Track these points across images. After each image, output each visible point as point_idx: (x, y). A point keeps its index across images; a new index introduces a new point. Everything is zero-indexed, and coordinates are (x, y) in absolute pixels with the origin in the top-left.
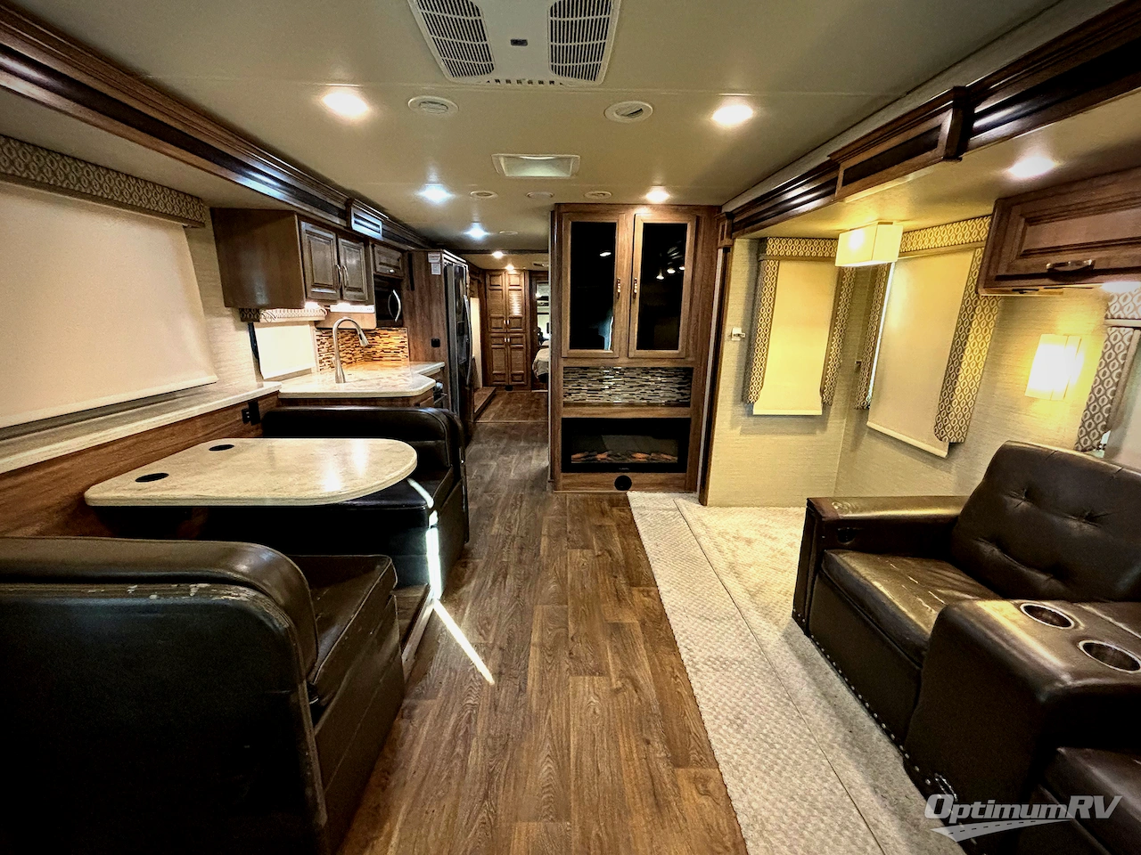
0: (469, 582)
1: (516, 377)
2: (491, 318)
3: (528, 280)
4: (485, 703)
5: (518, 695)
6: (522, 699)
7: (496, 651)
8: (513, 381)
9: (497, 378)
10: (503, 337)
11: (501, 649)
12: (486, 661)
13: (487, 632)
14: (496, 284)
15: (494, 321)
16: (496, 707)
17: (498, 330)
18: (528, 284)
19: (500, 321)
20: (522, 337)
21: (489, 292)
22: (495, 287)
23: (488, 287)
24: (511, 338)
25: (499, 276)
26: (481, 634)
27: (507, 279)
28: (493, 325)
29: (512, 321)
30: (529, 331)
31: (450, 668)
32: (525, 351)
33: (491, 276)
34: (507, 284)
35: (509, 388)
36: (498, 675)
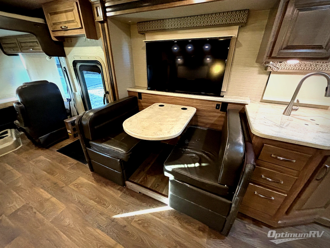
0: (182, 227)
4: (105, 211)
5: (98, 224)
6: (95, 225)
7: (125, 223)
11: (125, 226)
12: (124, 218)
13: (139, 224)
16: (101, 214)
26: (139, 220)
31: (129, 204)
36: (113, 220)
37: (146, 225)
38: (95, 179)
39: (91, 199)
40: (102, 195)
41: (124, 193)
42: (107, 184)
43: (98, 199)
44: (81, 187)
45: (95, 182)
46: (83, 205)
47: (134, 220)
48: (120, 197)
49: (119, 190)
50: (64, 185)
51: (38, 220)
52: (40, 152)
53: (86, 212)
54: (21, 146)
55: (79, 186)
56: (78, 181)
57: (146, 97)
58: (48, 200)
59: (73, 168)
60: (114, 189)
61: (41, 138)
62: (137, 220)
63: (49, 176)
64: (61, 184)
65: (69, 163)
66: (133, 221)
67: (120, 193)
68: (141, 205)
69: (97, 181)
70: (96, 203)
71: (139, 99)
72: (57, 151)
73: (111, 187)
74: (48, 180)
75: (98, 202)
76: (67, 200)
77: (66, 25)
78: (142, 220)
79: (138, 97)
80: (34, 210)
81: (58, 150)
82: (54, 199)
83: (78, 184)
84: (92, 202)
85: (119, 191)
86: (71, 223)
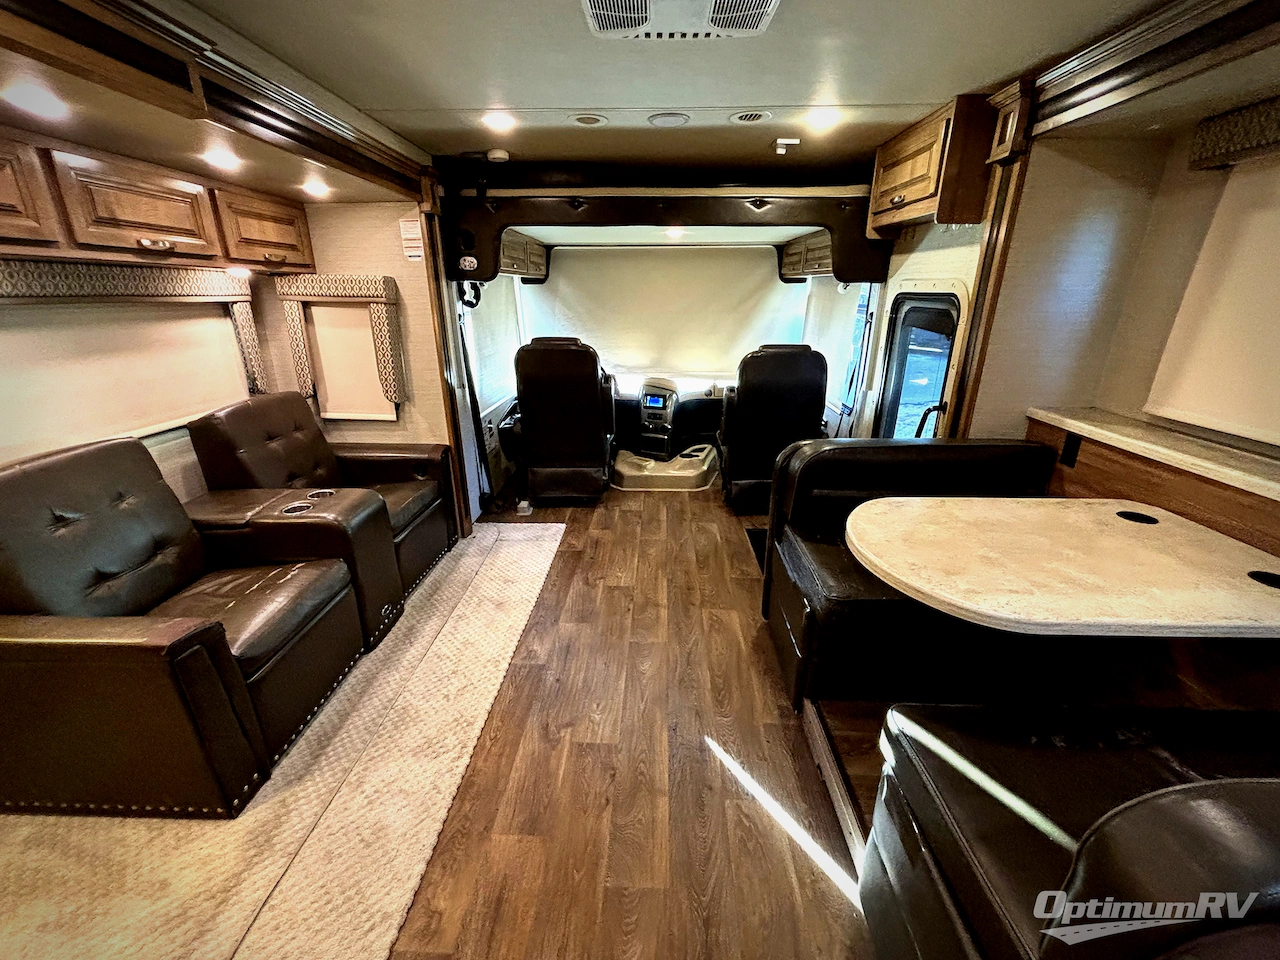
5: (677, 724)
6: (670, 720)
7: (717, 784)
11: (711, 789)
13: (740, 824)
16: (697, 713)
26: (747, 816)
37: (750, 845)
38: (757, 638)
39: (711, 669)
40: (734, 683)
41: (786, 727)
42: (767, 671)
43: (721, 681)
44: (718, 631)
45: (750, 644)
46: (688, 665)
47: (739, 802)
48: (765, 725)
49: (779, 707)
50: (698, 603)
51: (622, 624)
52: (723, 515)
53: (681, 681)
54: (707, 487)
55: (718, 626)
56: (722, 614)
57: (1098, 463)
58: (657, 605)
59: (739, 583)
60: (770, 698)
61: (737, 484)
62: (746, 811)
63: (693, 567)
64: (697, 597)
65: (745, 568)
66: (735, 801)
67: (773, 718)
68: (790, 796)
69: (757, 647)
70: (709, 686)
71: (1062, 462)
72: (748, 530)
73: (771, 687)
74: (687, 573)
75: (715, 688)
76: (678, 632)
77: (903, 193)
78: (755, 824)
79: (1060, 452)
80: (631, 606)
81: (750, 528)
82: (664, 613)
83: (720, 621)
84: (707, 675)
85: (776, 712)
86: (648, 674)
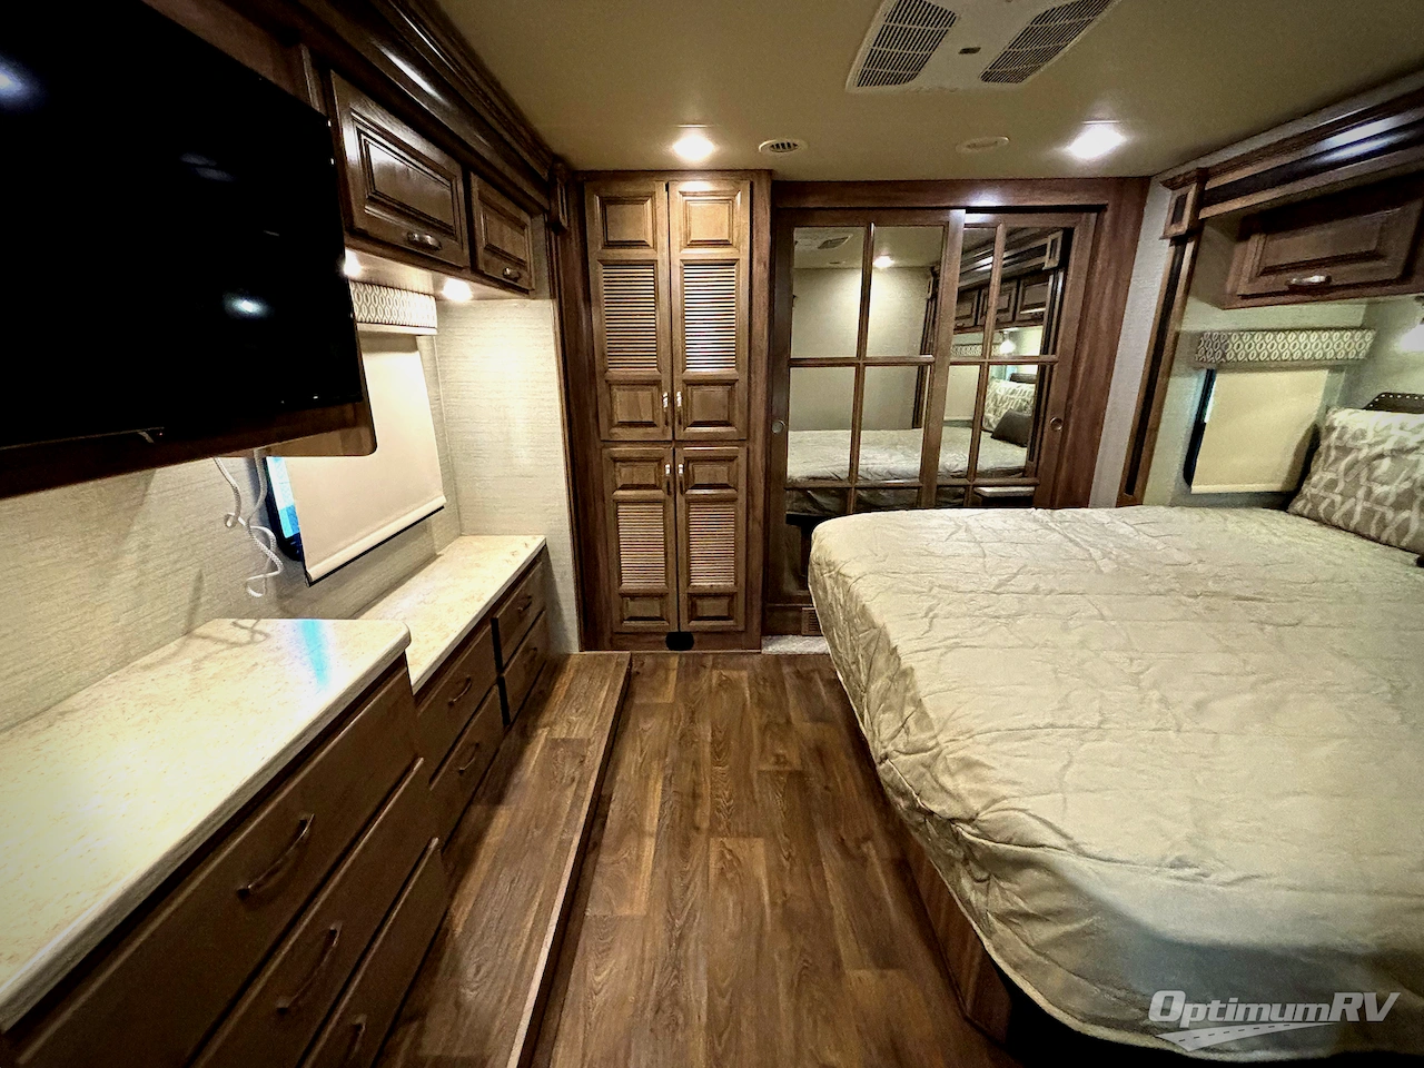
1: (707, 607)
2: (609, 384)
3: (764, 217)
8: (692, 618)
9: (634, 607)
10: (660, 461)
14: (629, 236)
15: (620, 395)
17: (637, 434)
18: (765, 236)
19: (644, 395)
20: (731, 459)
21: (599, 274)
22: (629, 255)
23: (596, 250)
24: (688, 461)
25: (639, 200)
27: (677, 218)
28: (621, 415)
29: (697, 393)
30: (760, 434)
32: (742, 513)
33: (606, 202)
34: (677, 239)
35: (679, 641)
